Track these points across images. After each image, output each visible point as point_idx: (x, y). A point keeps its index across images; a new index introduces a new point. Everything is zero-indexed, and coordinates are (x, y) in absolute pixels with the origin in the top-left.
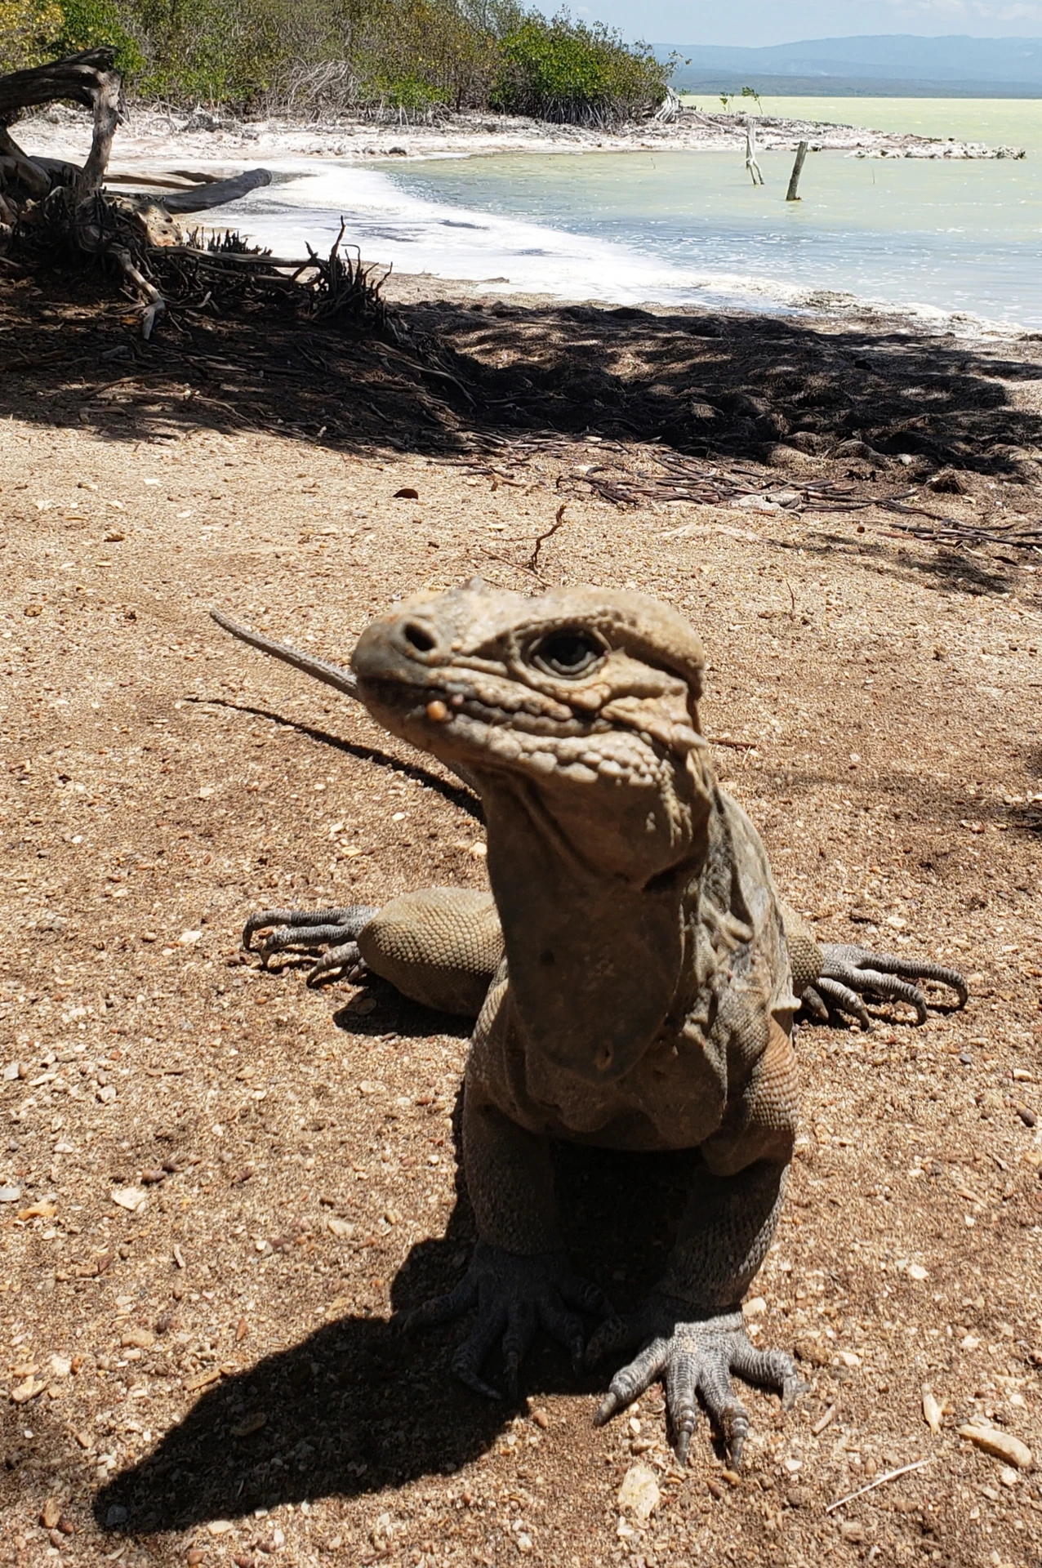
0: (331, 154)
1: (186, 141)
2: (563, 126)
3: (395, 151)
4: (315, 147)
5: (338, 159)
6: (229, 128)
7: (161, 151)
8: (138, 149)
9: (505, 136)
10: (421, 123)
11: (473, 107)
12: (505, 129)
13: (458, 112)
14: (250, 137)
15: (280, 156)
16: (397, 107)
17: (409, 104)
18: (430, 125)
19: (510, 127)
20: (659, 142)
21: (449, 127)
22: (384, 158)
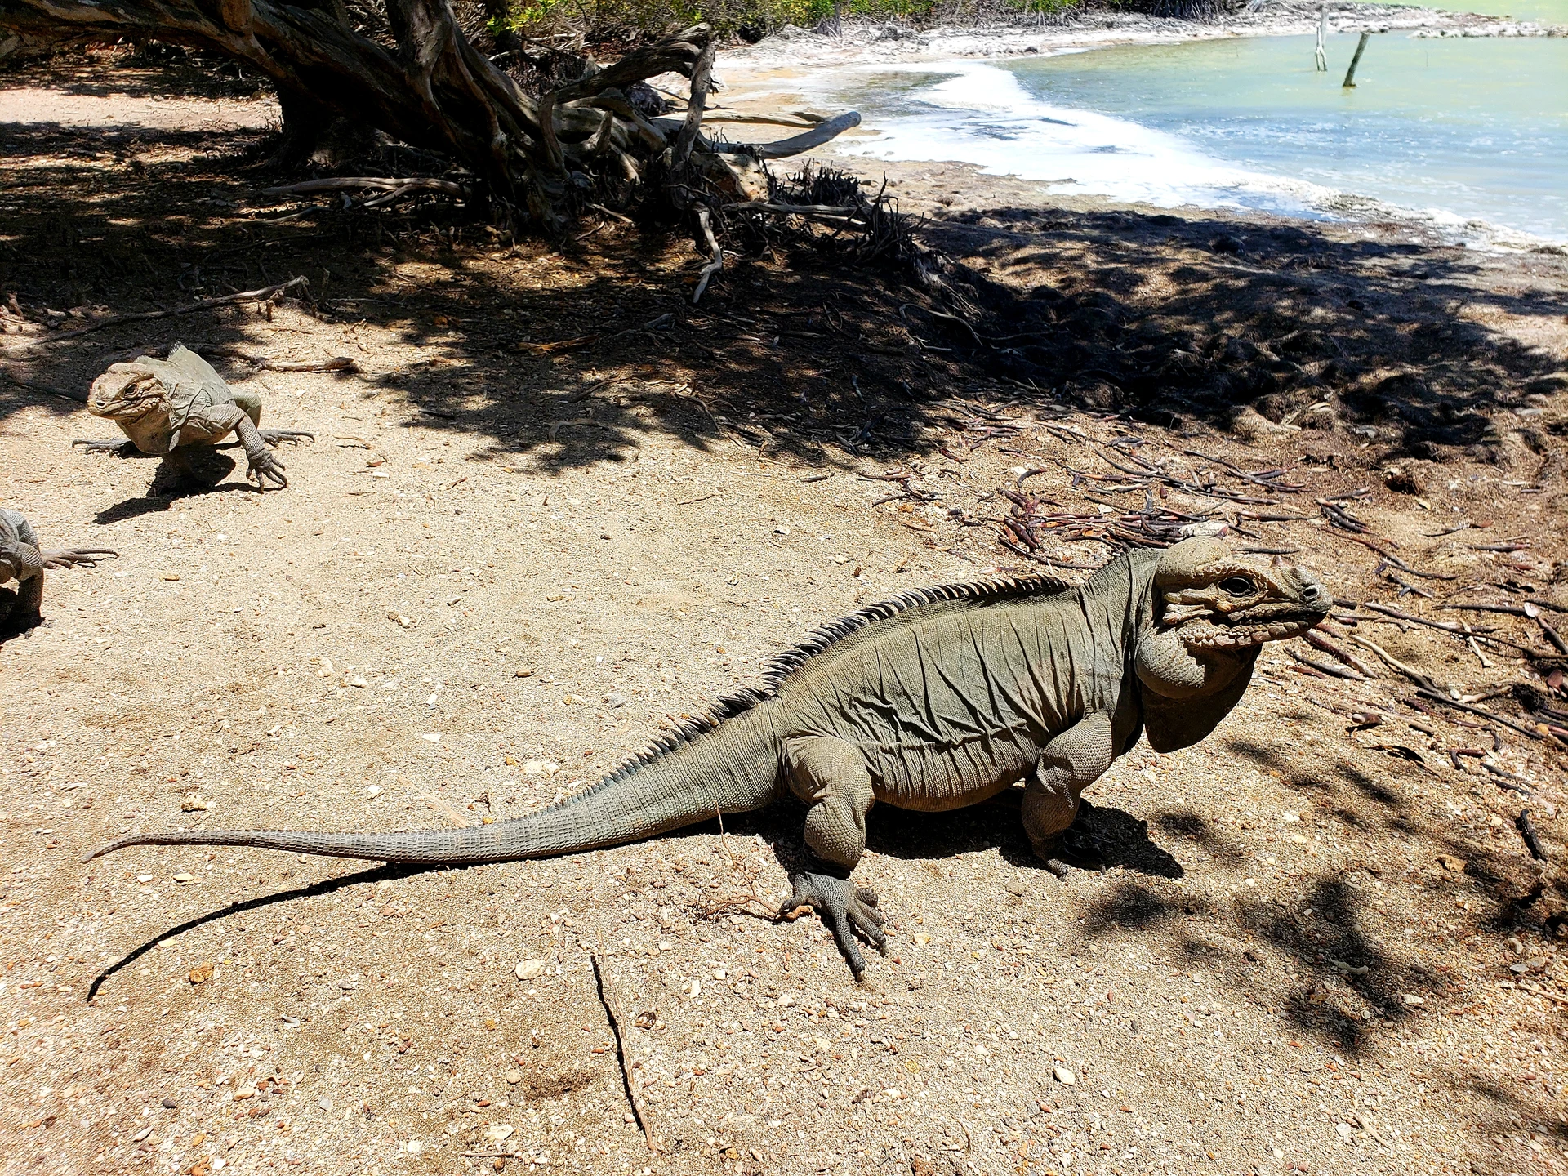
1: (878, 48)
3: (1030, 50)
4: (969, 50)
5: (986, 59)
6: (908, 36)
7: (859, 58)
8: (842, 57)
9: (1119, 30)
10: (1054, 24)
11: (1098, 8)
12: (1120, 25)
13: (1086, 12)
14: (923, 43)
15: (944, 58)
16: (1037, 11)
17: (1046, 9)
19: (1125, 23)
20: (1248, 31)
21: (1077, 26)
22: (1021, 57)
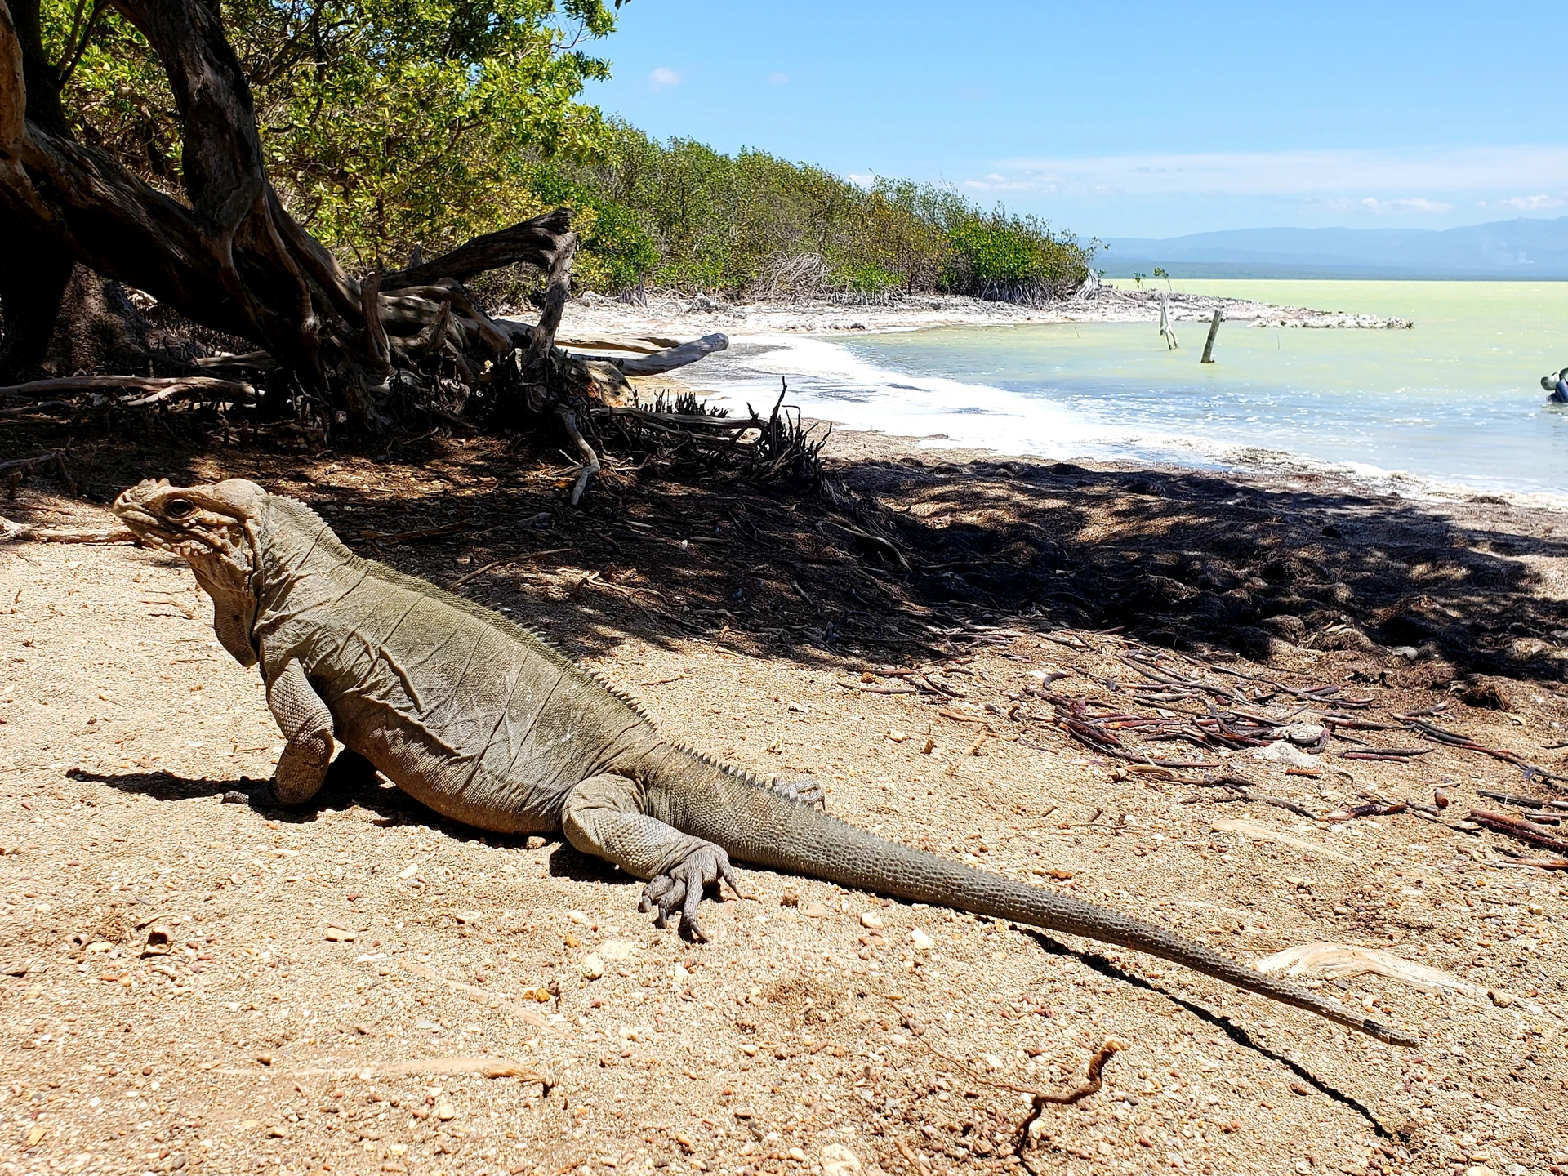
0: (804, 330)
1: (689, 321)
2: (998, 303)
3: (855, 326)
4: (791, 325)
5: (809, 334)
6: (723, 310)
7: (669, 329)
9: (948, 312)
10: (878, 304)
11: (922, 290)
12: (948, 307)
13: (910, 294)
14: (740, 317)
15: (762, 332)
16: (860, 291)
17: (869, 288)
18: (885, 305)
19: (952, 305)
20: (1081, 316)
21: (903, 306)
22: (847, 333)
